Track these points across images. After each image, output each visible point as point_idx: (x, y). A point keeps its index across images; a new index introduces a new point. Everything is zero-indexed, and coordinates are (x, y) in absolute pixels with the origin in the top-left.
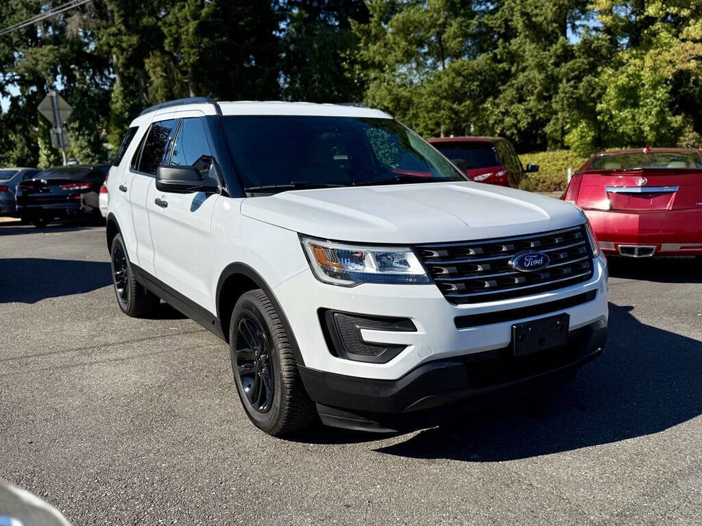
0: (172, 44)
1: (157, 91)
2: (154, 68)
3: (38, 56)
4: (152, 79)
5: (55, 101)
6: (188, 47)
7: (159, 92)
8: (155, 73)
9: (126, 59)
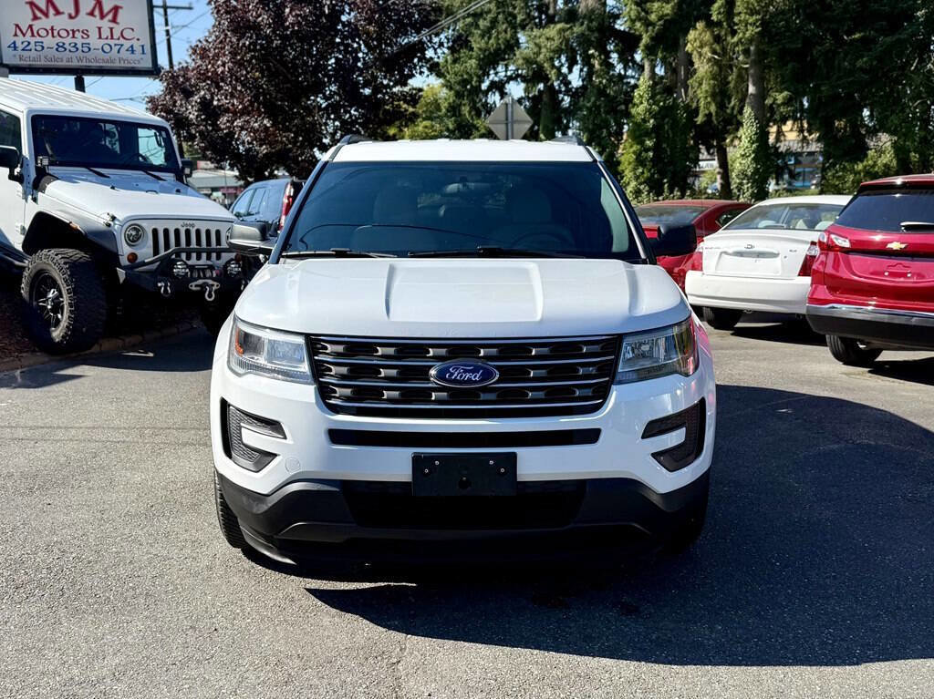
0: (722, 10)
1: (701, 84)
2: (701, 47)
3: (542, 41)
4: (696, 66)
5: (510, 110)
6: (746, 13)
7: (704, 86)
8: (700, 55)
9: (652, 39)
